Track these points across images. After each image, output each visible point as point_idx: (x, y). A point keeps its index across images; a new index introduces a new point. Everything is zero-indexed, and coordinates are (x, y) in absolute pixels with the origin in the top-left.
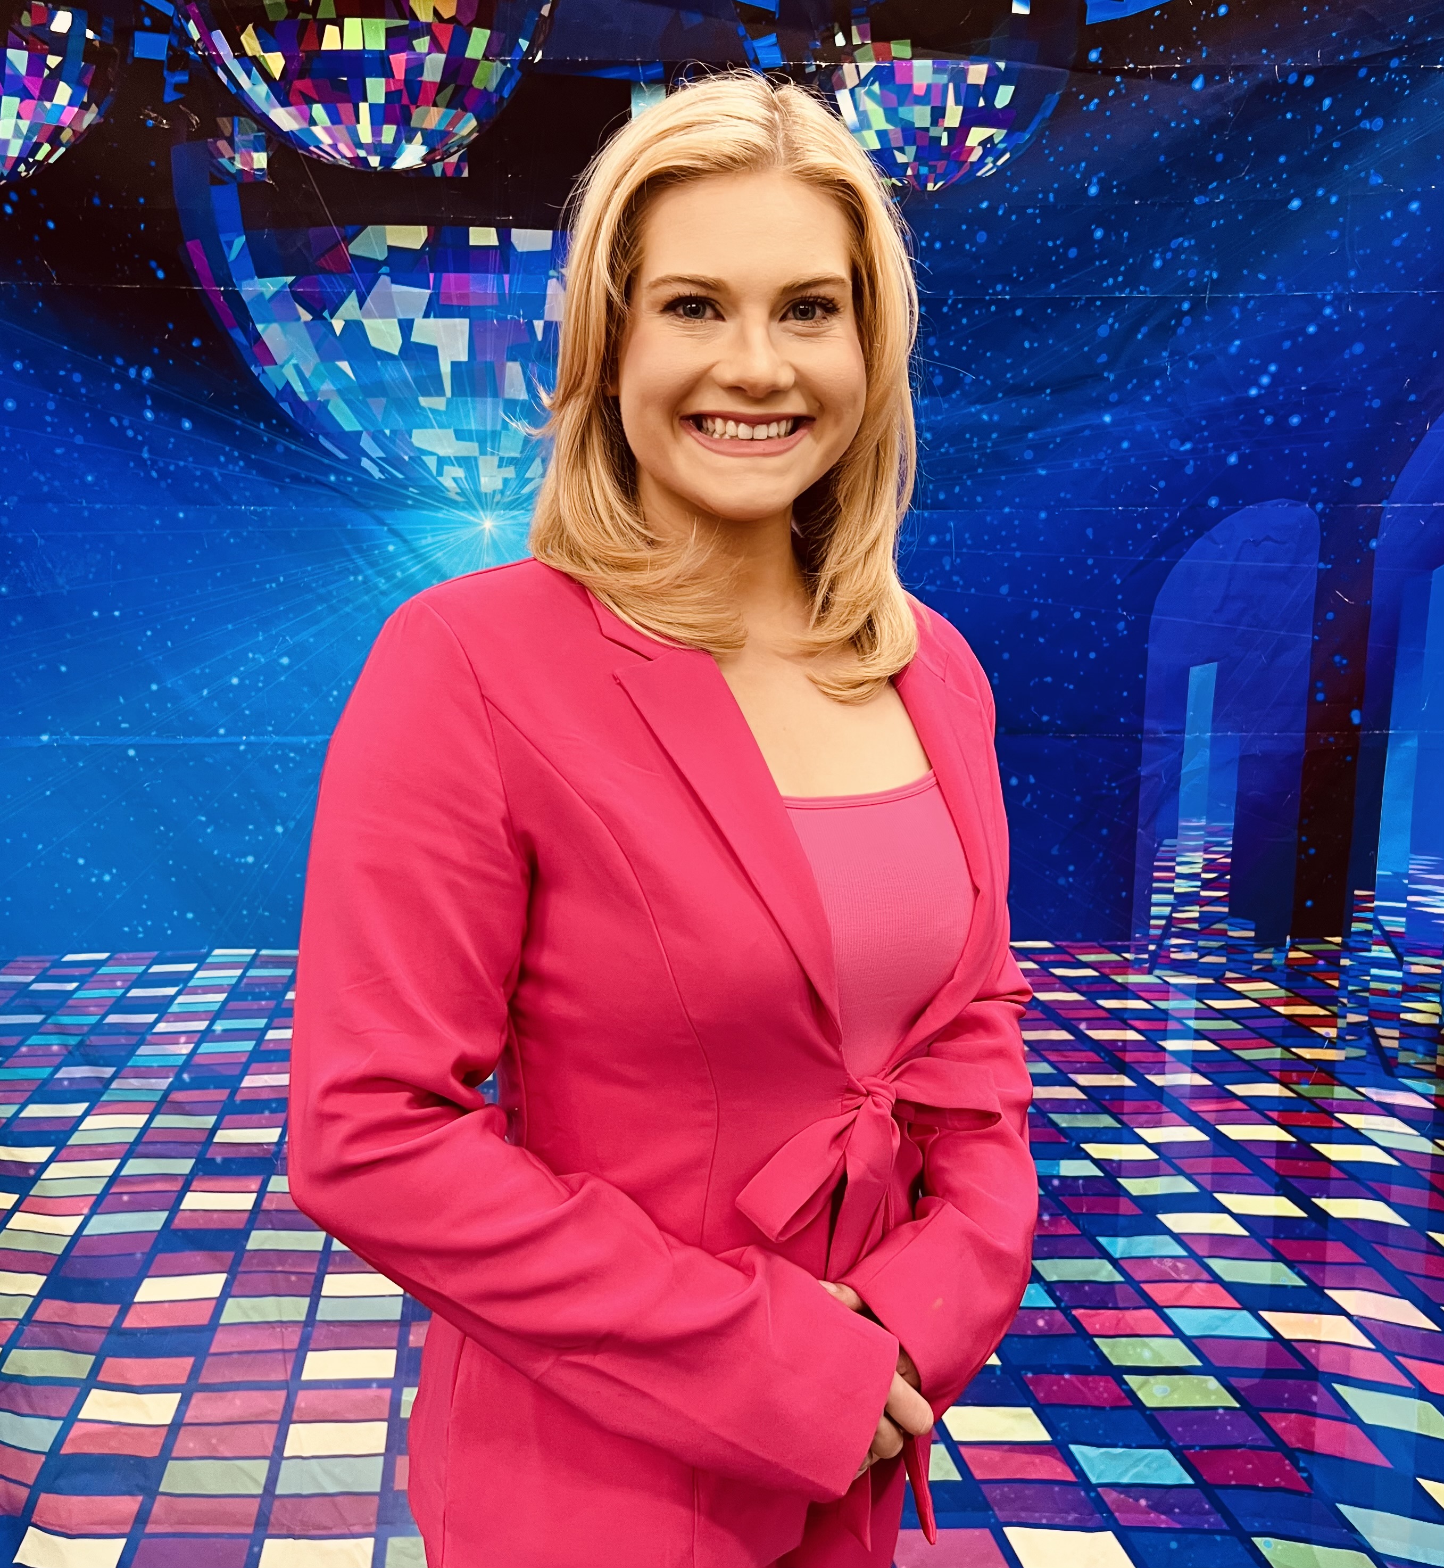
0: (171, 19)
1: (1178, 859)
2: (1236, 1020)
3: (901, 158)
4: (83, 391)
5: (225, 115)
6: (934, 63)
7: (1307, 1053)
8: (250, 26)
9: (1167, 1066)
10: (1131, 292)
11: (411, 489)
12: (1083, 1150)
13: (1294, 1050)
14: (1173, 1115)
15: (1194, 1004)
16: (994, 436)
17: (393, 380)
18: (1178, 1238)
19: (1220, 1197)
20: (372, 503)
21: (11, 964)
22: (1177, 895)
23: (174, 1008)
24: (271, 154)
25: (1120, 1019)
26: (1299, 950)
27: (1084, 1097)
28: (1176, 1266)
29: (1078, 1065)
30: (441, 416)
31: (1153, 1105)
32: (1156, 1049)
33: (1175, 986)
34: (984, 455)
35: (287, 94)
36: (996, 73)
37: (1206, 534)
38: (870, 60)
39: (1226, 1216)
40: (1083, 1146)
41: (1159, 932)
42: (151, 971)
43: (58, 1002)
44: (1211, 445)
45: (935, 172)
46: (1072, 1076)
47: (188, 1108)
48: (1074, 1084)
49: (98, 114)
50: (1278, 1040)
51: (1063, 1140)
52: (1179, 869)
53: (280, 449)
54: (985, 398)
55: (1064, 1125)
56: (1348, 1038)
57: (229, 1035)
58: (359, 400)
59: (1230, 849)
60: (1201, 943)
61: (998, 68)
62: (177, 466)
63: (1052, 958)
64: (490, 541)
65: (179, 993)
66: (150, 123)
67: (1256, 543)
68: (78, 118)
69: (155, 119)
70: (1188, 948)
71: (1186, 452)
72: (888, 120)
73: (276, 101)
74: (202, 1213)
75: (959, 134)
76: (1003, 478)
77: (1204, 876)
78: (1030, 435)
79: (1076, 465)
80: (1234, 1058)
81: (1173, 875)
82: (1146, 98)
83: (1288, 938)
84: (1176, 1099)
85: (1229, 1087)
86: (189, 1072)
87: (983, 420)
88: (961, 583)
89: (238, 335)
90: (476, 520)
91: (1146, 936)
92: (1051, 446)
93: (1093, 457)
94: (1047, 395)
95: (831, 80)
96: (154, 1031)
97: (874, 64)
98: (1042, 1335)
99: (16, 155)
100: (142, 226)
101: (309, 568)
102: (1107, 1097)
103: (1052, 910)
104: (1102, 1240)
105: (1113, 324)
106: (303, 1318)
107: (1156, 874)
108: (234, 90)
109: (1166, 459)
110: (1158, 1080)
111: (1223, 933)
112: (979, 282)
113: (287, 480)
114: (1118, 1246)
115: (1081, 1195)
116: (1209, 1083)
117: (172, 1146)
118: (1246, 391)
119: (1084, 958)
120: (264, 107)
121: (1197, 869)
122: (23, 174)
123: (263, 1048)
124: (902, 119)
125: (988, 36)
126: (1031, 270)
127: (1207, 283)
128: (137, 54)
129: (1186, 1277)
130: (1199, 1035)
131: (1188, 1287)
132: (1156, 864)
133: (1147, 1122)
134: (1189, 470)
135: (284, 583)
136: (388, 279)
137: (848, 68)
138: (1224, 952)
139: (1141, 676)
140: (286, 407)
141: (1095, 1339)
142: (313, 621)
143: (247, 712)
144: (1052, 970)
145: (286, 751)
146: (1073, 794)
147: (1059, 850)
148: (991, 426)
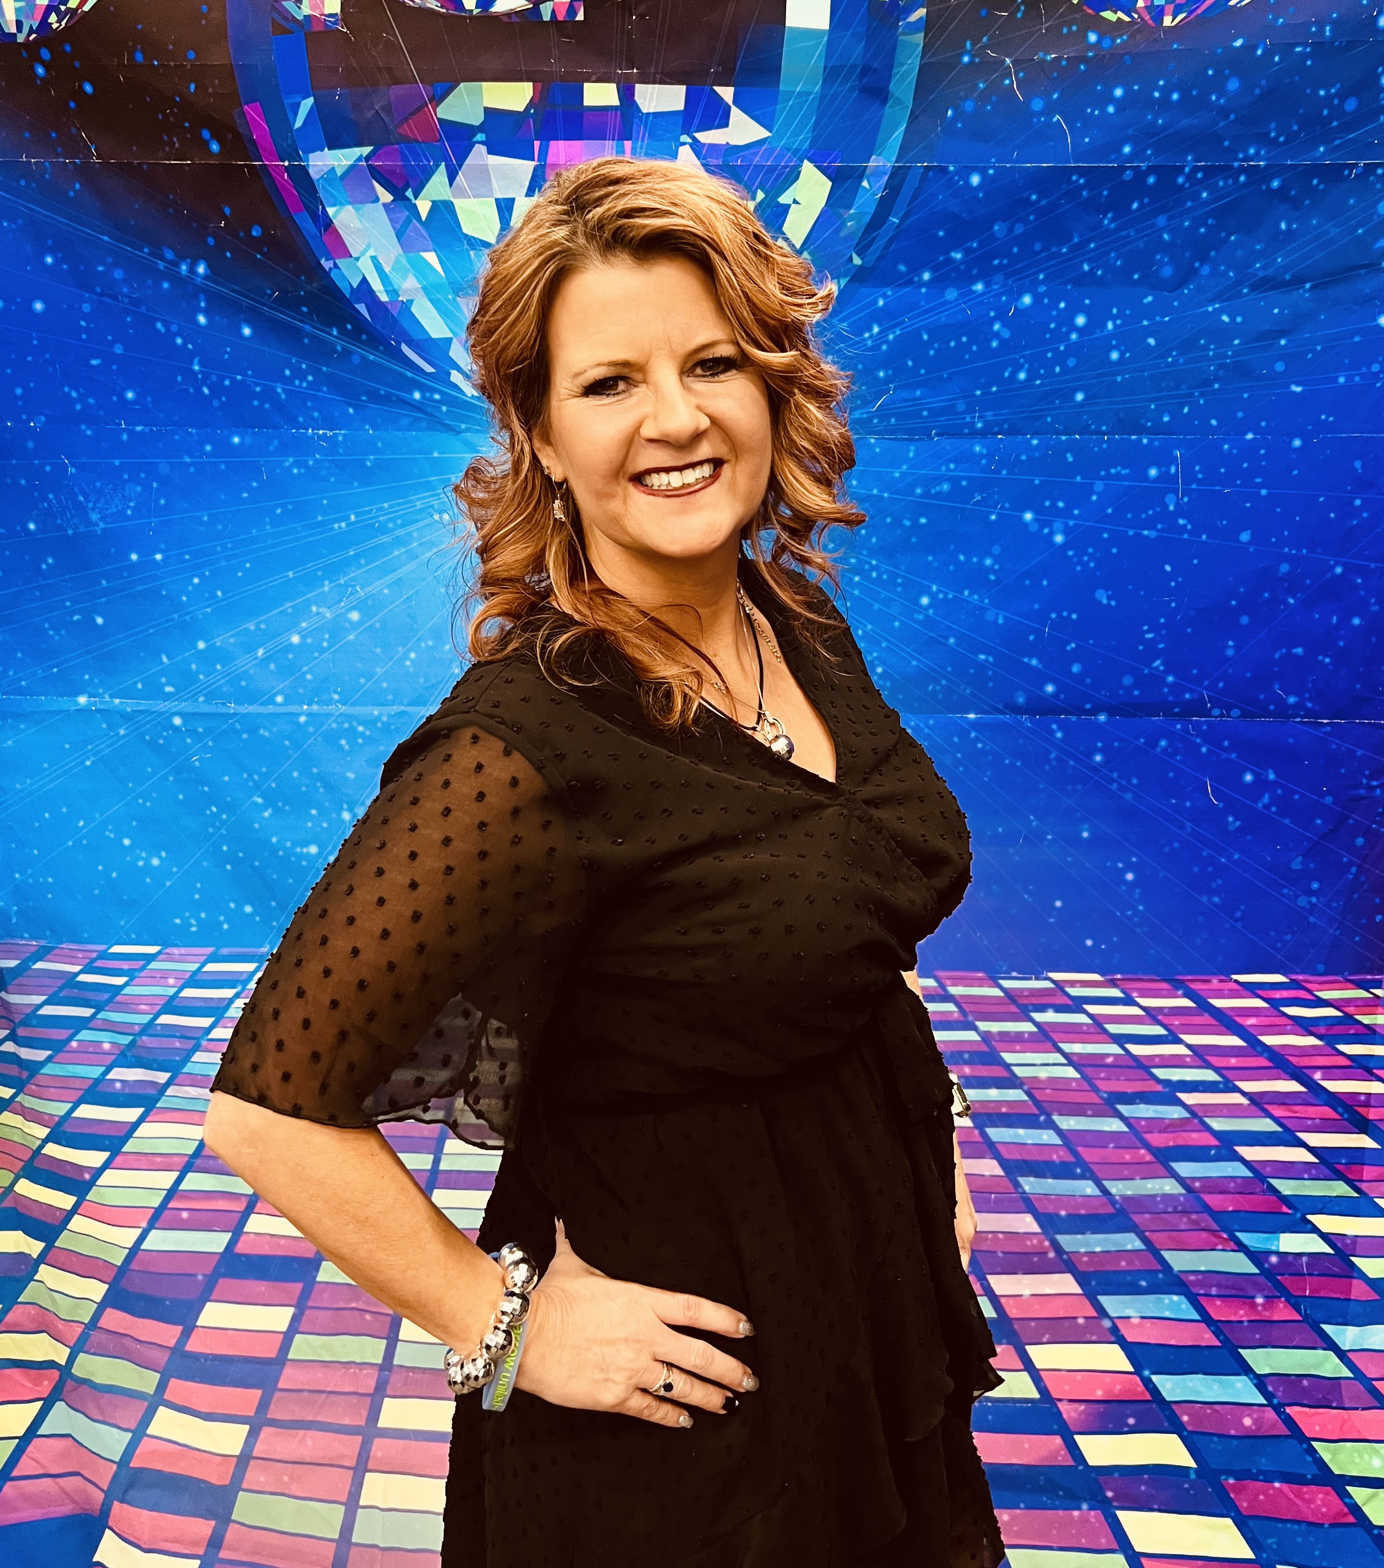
4: (125, 290)
12: (1310, 1222)
16: (1237, 342)
21: (57, 952)
23: (231, 1014)
25: (1364, 1068)
27: (1316, 1160)
29: (1311, 1122)
34: (1222, 366)
40: (1310, 1217)
42: (205, 969)
43: (106, 996)
48: (1303, 1144)
51: (1285, 1209)
53: (355, 359)
54: (1229, 295)
55: (1287, 1192)
58: (447, 299)
63: (1285, 994)
65: (237, 997)
74: (267, 1239)
76: (1246, 395)
78: (1283, 342)
79: (1342, 380)
87: (1222, 322)
88: (1189, 527)
89: (305, 221)
94: (1306, 291)
96: (211, 1036)
98: (1247, 1437)
100: (192, 86)
101: (386, 505)
103: (1289, 937)
104: (1328, 1328)
106: (379, 1361)
112: (1226, 143)
113: (364, 398)
114: (1348, 1336)
115: (1305, 1275)
119: (1324, 995)
122: (55, 26)
126: (1295, 128)
135: (355, 522)
136: (483, 149)
140: (362, 308)
141: (1314, 1443)
142: (388, 569)
143: (309, 677)
144: (1283, 1009)
145: (355, 724)
146: (1323, 795)
147: (1301, 863)
148: (1233, 330)
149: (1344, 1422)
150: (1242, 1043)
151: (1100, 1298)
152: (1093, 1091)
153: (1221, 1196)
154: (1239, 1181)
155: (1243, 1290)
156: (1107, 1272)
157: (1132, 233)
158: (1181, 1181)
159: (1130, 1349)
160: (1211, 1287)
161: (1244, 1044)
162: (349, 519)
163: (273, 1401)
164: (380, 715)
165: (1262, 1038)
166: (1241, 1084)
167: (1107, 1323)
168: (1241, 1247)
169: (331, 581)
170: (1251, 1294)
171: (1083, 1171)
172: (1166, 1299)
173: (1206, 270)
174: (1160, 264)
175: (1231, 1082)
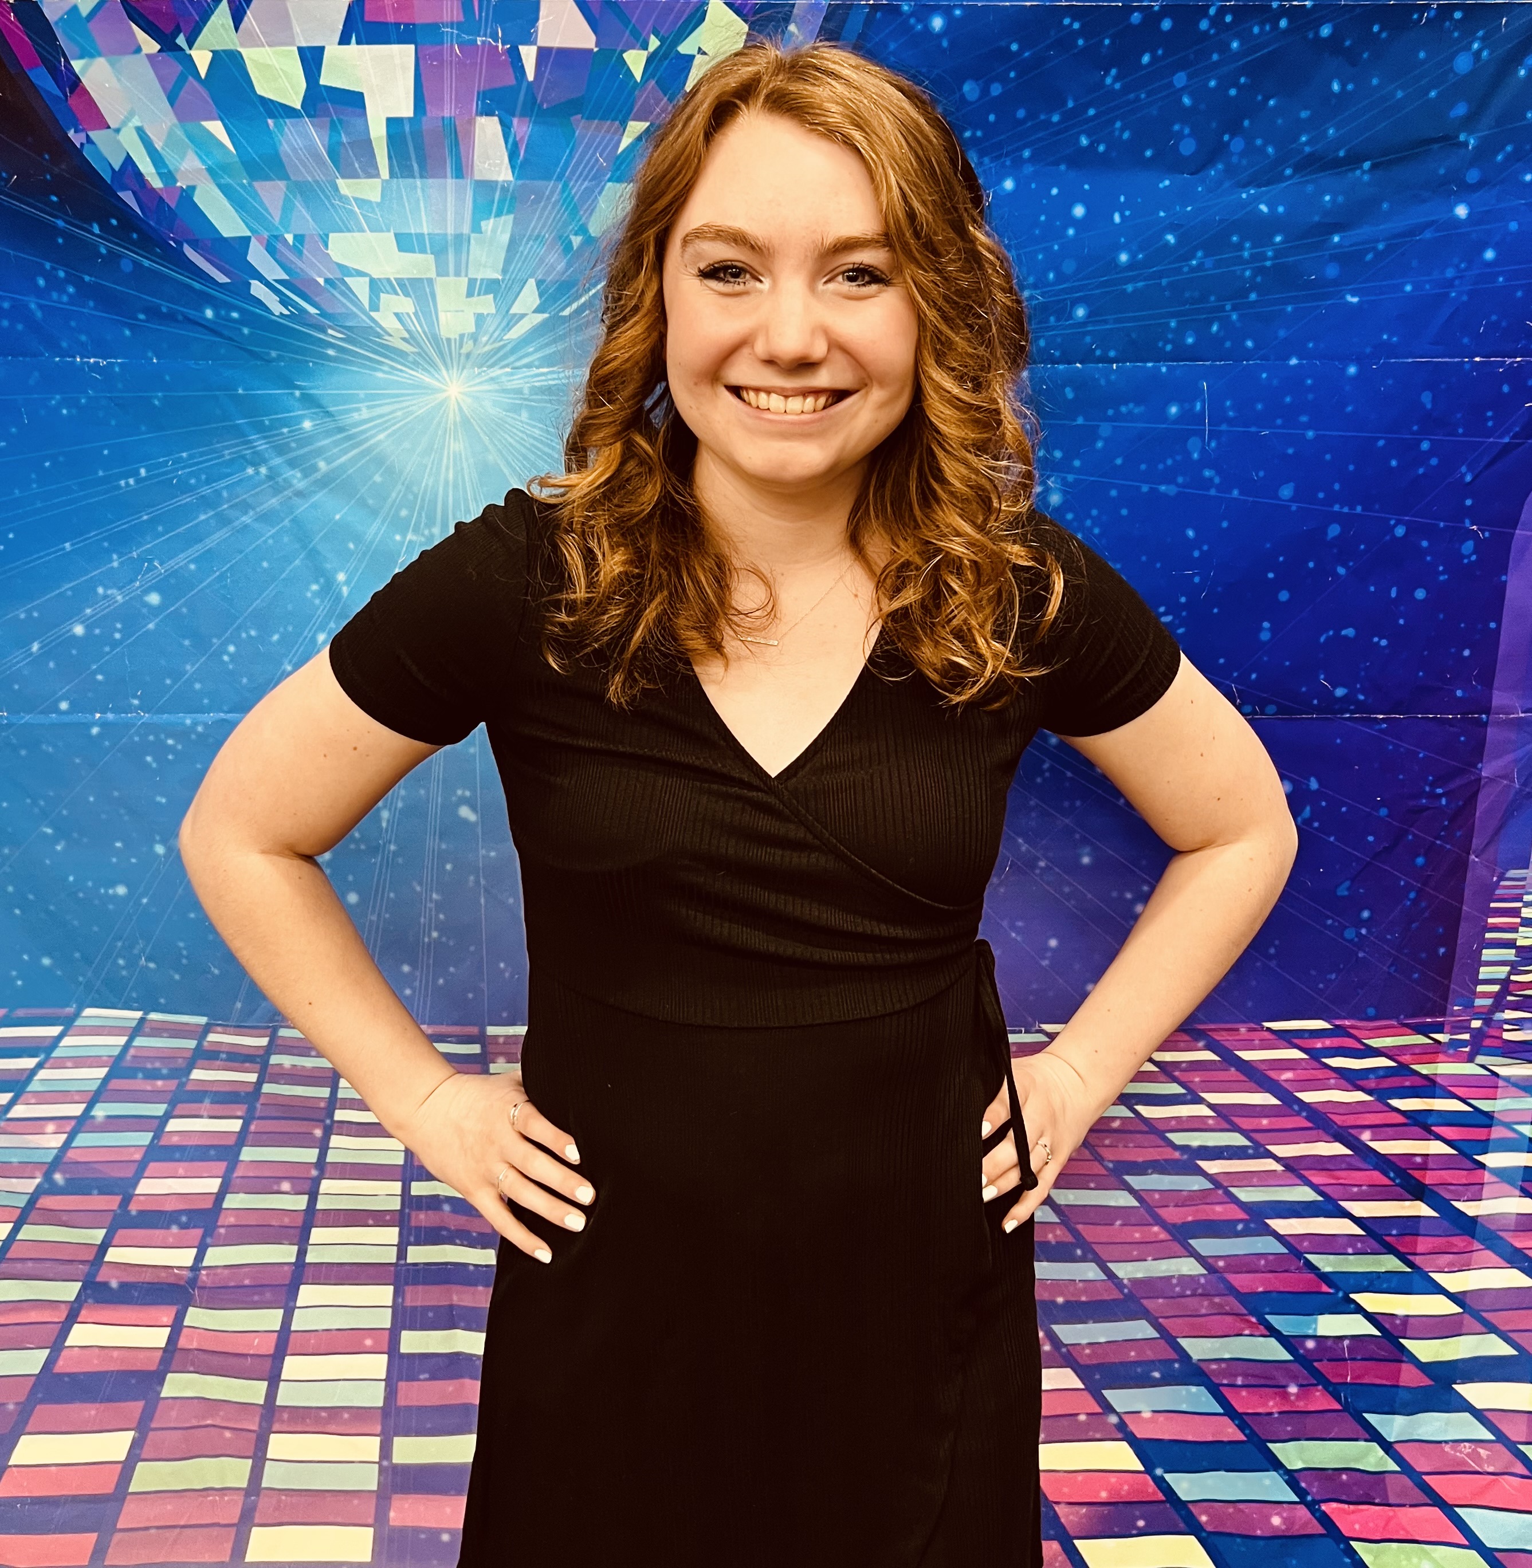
1: (1527, 898)
11: (330, 332)
12: (1354, 1301)
16: (1278, 239)
17: (294, 150)
18: (1482, 1416)
20: (274, 354)
22: (1521, 950)
23: (34, 1087)
25: (1420, 1125)
27: (1362, 1233)
28: (1479, 1453)
29: (1355, 1189)
30: (373, 211)
31: (1461, 1242)
32: (1474, 1169)
34: (1260, 270)
40: (1352, 1296)
41: (1488, 1002)
46: (1342, 1203)
47: (65, 1217)
48: (1346, 1215)
51: (1325, 1288)
52: (1526, 912)
53: (126, 266)
54: (1267, 177)
55: (1328, 1269)
57: (114, 1124)
58: (243, 186)
63: (1328, 1042)
64: (458, 419)
65: (40, 1066)
70: (1528, 1024)
74: (97, 1350)
76: (1289, 309)
78: (1336, 238)
81: (1517, 920)
84: (1495, 1232)
86: (63, 1172)
87: (1261, 211)
88: (1217, 480)
89: (44, 80)
90: (436, 384)
91: (1469, 1007)
92: (1369, 257)
94: (1363, 172)
96: (10, 1115)
98: (1276, 1537)
101: (184, 455)
102: (1394, 1232)
103: (1333, 976)
104: (1371, 1418)
105: (1479, 51)
107: (1491, 920)
110: (1470, 1208)
113: (142, 316)
114: (1394, 1425)
115: (1345, 1360)
117: (48, 1264)
119: (1375, 1043)
123: (163, 1143)
129: (1491, 1469)
131: (1494, 1480)
132: (1492, 905)
133: (1450, 1264)
135: (145, 479)
139: (1493, 625)
140: (128, 198)
141: (1352, 1543)
142: (195, 537)
143: (100, 677)
144: (1324, 1060)
145: (163, 736)
146: (1378, 806)
147: (1348, 889)
148: (1273, 224)
149: (1389, 1520)
150: (1275, 1101)
151: (1104, 1391)
152: (1096, 1159)
153: (1250, 1275)
154: (1271, 1257)
155: (1273, 1378)
156: (1114, 1364)
157: (1143, 96)
158: (1201, 1259)
159: (1139, 1446)
160: (1236, 1376)
161: (1278, 1102)
162: (139, 474)
163: (112, 1545)
164: (195, 724)
165: (1297, 1094)
166: (1273, 1148)
167: (1113, 1419)
168: (1273, 1332)
169: (121, 555)
170: (1282, 1383)
171: (1084, 1253)
172: (1183, 1390)
173: (1237, 145)
174: (1180, 136)
175: (1263, 1146)
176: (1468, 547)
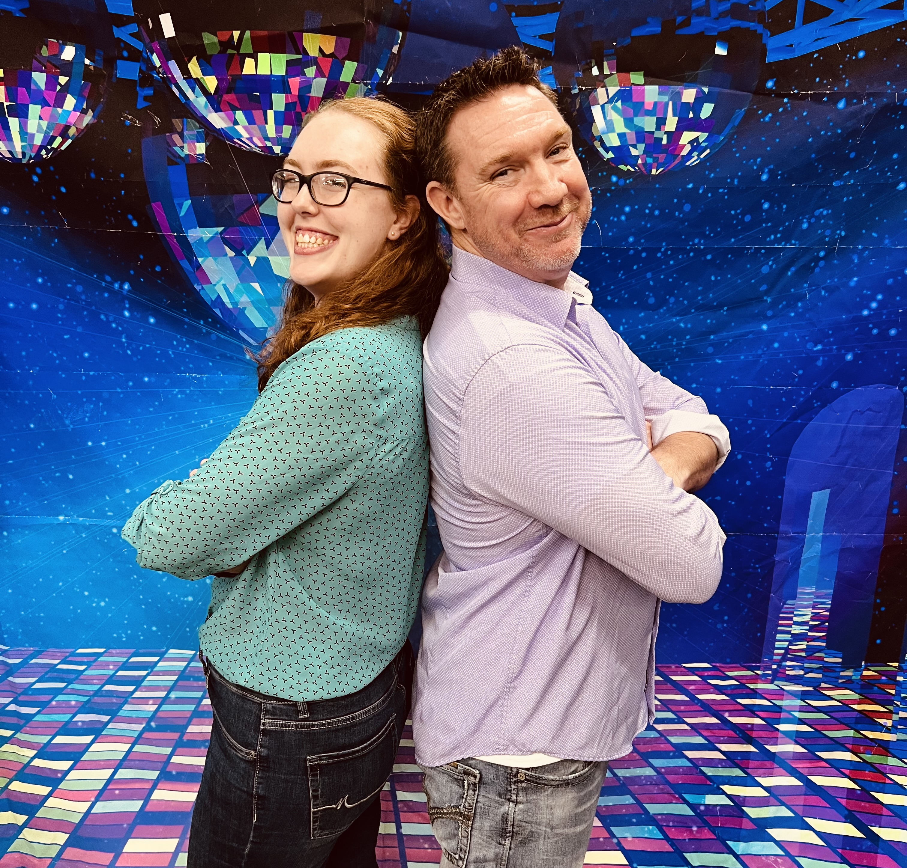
0: (141, 52)
1: (795, 613)
2: (825, 713)
3: (634, 152)
4: (83, 297)
5: (178, 118)
6: (659, 88)
7: (871, 735)
8: (195, 58)
9: (779, 741)
10: (785, 245)
12: (722, 789)
13: (862, 732)
14: (781, 769)
15: (799, 702)
16: (688, 337)
18: (778, 843)
19: (808, 820)
21: (45, 653)
22: (793, 635)
23: (145, 684)
24: (208, 144)
25: (750, 711)
26: (870, 670)
27: (725, 758)
28: (777, 861)
29: (722, 739)
31: (768, 764)
32: (773, 730)
33: (788, 691)
34: (680, 350)
35: (219, 103)
36: (701, 95)
37: (829, 405)
38: (615, 86)
39: (811, 832)
40: (721, 786)
41: (780, 657)
42: (131, 660)
43: (74, 676)
44: (835, 347)
45: (657, 161)
46: (716, 745)
47: (155, 742)
48: (718, 750)
49: (93, 116)
50: (853, 726)
51: (708, 782)
52: (795, 619)
53: (213, 337)
54: (683, 312)
55: (710, 774)
56: (899, 727)
57: (179, 701)
59: (829, 606)
60: (806, 665)
61: (704, 92)
62: (144, 347)
63: (710, 673)
65: (148, 674)
66: (128, 123)
67: (862, 413)
68: (80, 119)
69: (131, 120)
70: (797, 668)
71: (817, 351)
72: (626, 126)
73: (211, 109)
75: (674, 136)
76: (692, 364)
77: (811, 623)
78: (712, 337)
79: (742, 357)
80: (822, 736)
81: (792, 622)
82: (805, 114)
83: (863, 663)
84: (783, 760)
85: (817, 753)
86: (155, 722)
87: (681, 327)
89: (185, 264)
91: (771, 659)
92: (726, 344)
93: (754, 353)
94: (724, 311)
95: (588, 99)
96: (133, 696)
97: (618, 88)
99: (40, 144)
100: (123, 192)
101: (230, 415)
102: (740, 758)
103: (712, 645)
104: (729, 843)
105: (772, 265)
107: (780, 622)
108: (183, 101)
109: (804, 355)
110: (772, 749)
111: (821, 659)
112: (683, 237)
113: (218, 357)
114: (740, 847)
115: (718, 816)
116: (806, 751)
117: (145, 762)
118: (861, 312)
119: (730, 674)
120: (204, 112)
121: (807, 618)
122: (44, 157)
123: (200, 709)
124: (636, 126)
125: (698, 70)
126: (719, 230)
127: (837, 239)
128: (119, 76)
130: (801, 721)
132: (781, 615)
133: (764, 774)
134: (819, 363)
135: (213, 424)
137: (601, 91)
138: (821, 671)
139: (780, 497)
140: (217, 311)
144: (709, 681)
146: (731, 572)
147: (718, 607)
148: (686, 331)
151: (612, 828)
153: (676, 776)
154: (685, 768)
155: (686, 823)
156: (616, 815)
157: (633, 282)
158: (655, 768)
159: (626, 853)
160: (670, 822)
161: (688, 699)
162: (209, 422)
166: (686, 720)
167: (615, 841)
168: (686, 802)
170: (690, 824)
172: (646, 828)
174: (649, 296)
175: (681, 718)
176: (769, 464)
